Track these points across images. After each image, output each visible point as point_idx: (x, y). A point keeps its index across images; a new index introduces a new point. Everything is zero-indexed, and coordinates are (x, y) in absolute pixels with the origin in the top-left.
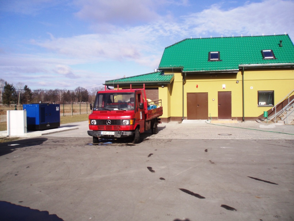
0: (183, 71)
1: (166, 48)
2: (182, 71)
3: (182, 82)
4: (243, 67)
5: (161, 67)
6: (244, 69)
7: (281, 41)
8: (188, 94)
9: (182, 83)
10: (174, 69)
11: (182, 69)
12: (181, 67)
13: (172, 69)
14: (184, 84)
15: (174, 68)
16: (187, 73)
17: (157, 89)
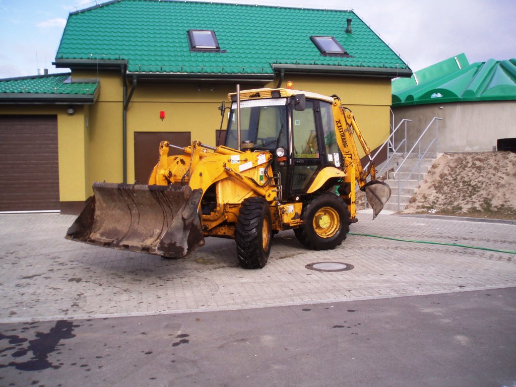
0: (128, 72)
1: (71, 15)
2: (123, 71)
3: (122, 104)
4: (283, 71)
5: (62, 58)
6: (283, 74)
7: (349, 21)
8: (137, 134)
9: (120, 107)
10: (100, 65)
11: (123, 67)
12: (119, 62)
13: (94, 65)
14: (126, 108)
15: (102, 62)
16: (139, 76)
17: (54, 118)
